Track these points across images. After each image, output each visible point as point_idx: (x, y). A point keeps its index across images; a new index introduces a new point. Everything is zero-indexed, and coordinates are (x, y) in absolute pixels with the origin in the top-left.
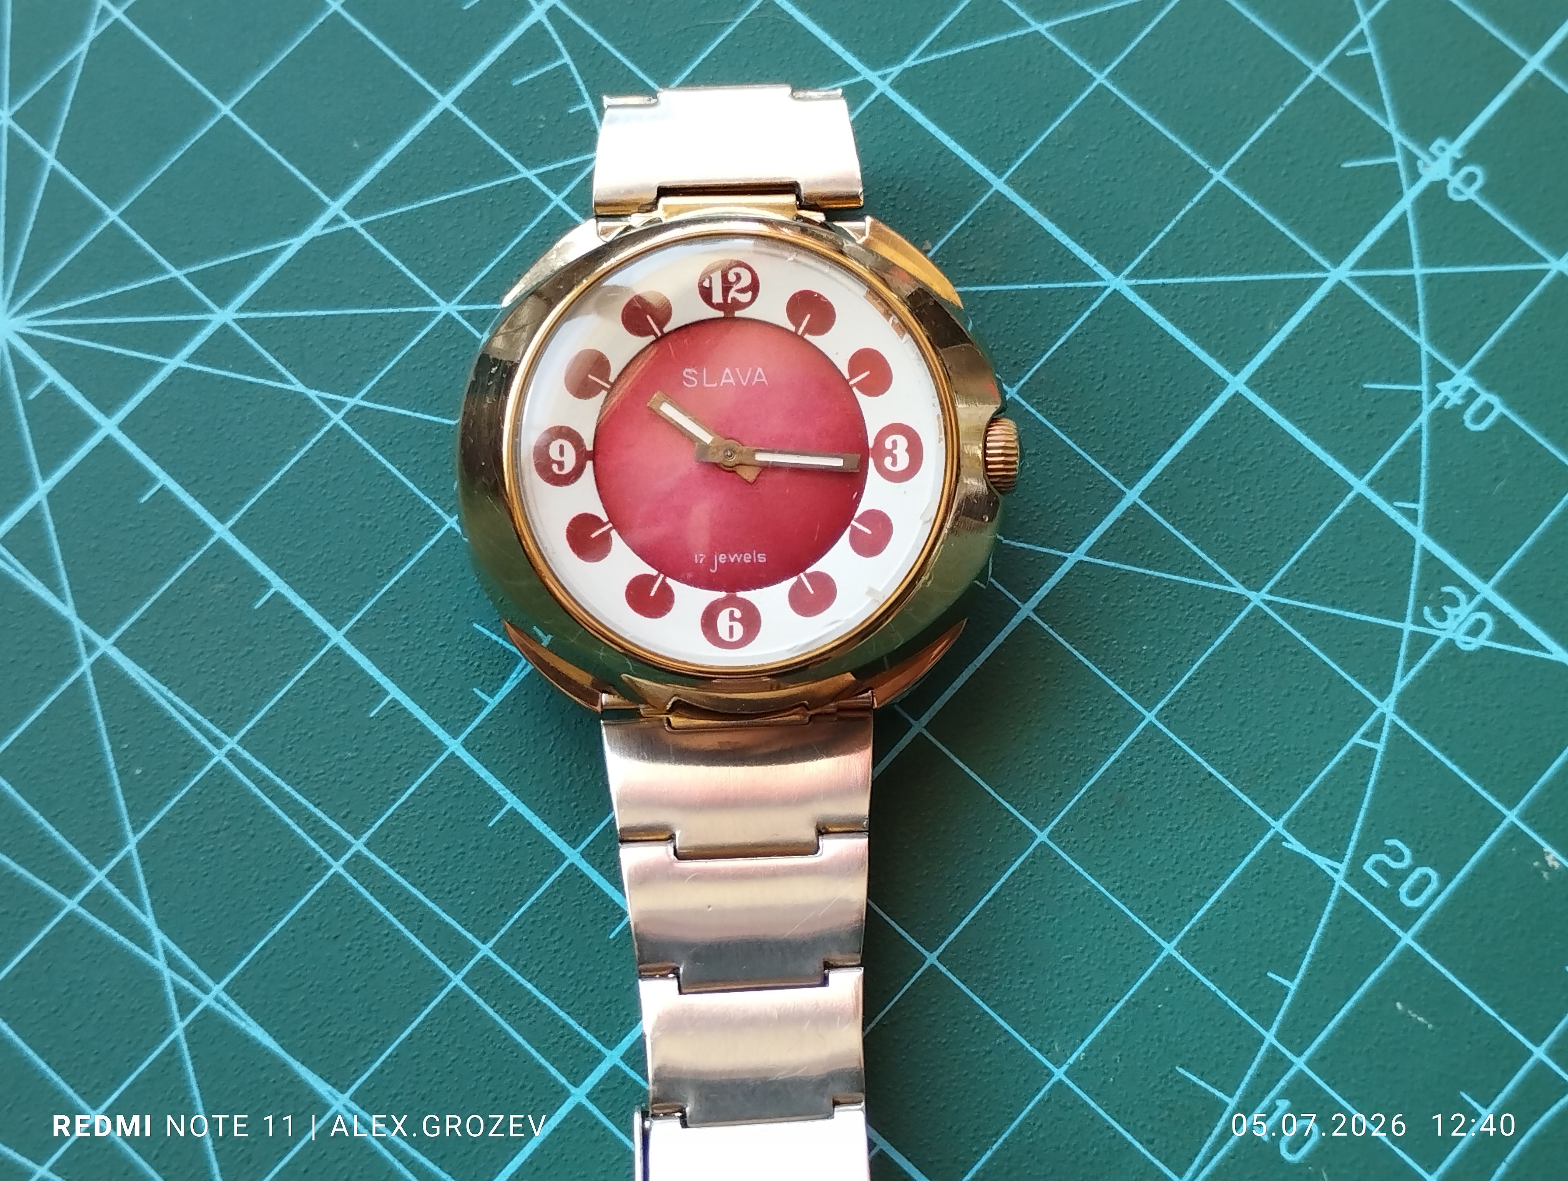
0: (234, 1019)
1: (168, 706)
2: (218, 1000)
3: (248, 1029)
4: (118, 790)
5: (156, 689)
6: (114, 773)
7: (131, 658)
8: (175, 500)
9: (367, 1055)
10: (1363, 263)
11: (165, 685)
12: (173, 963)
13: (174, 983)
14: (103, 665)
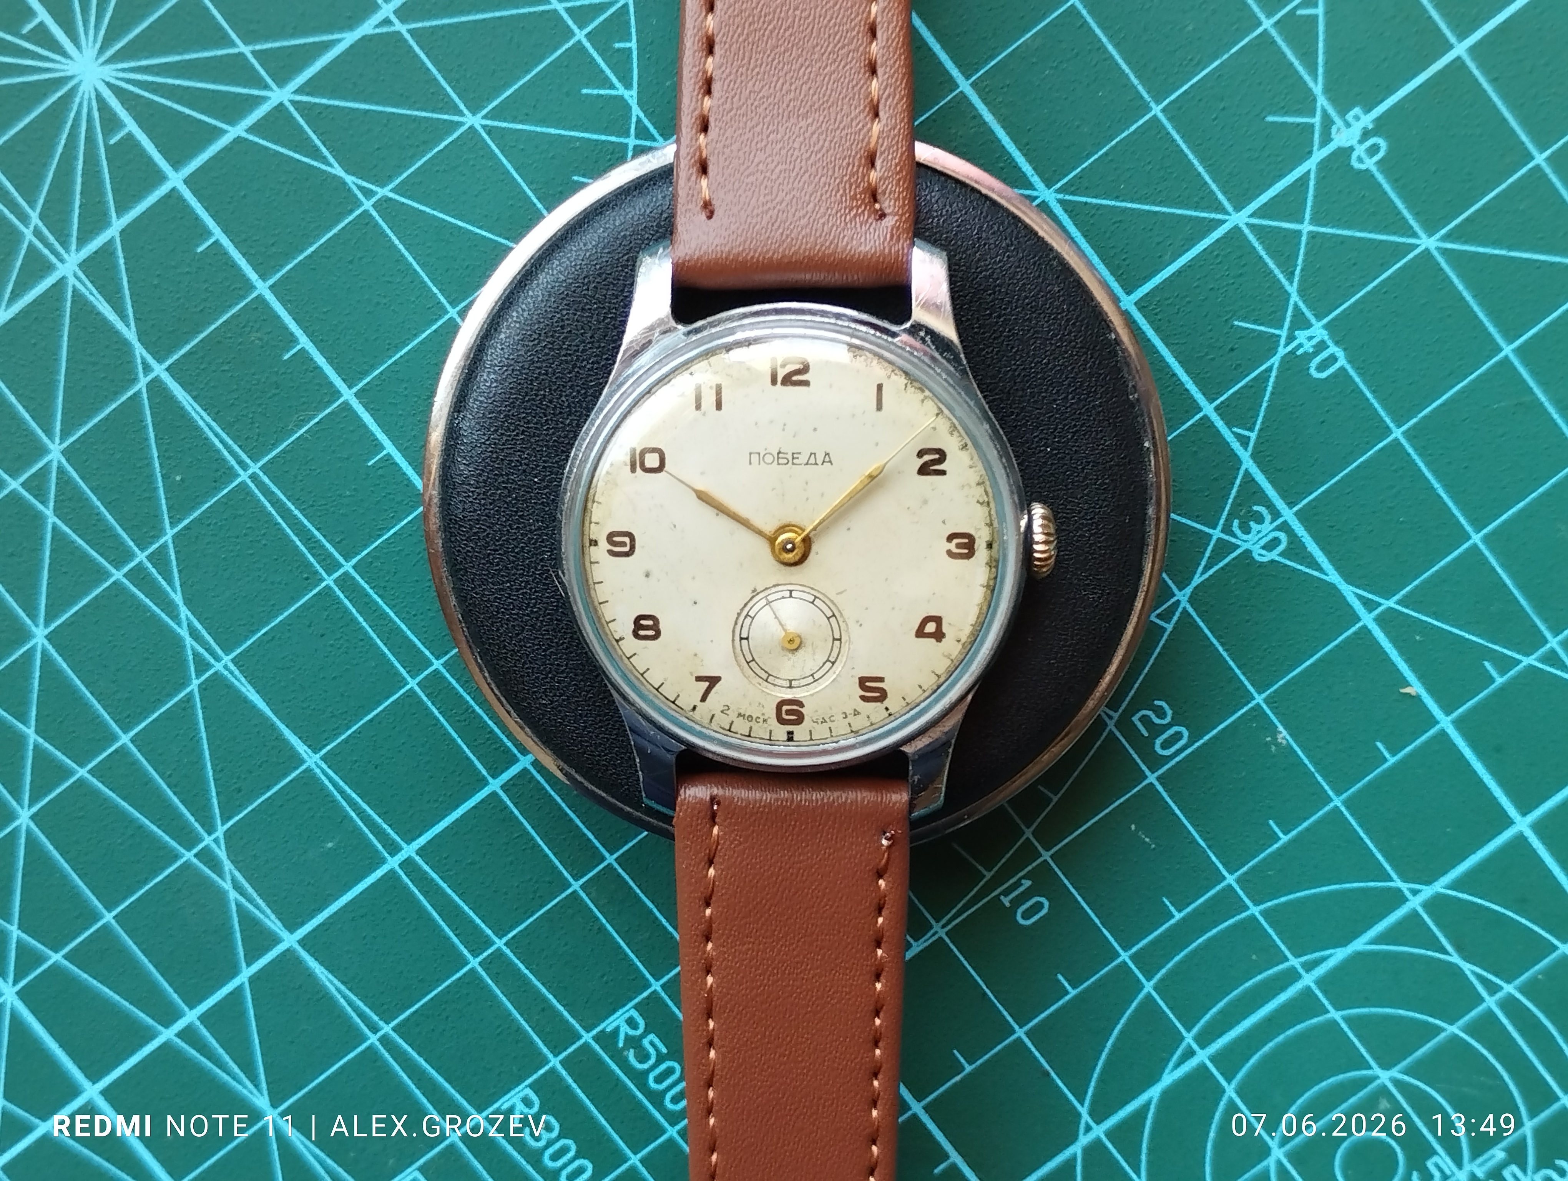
0: (236, 683)
1: (206, 429)
2: (226, 667)
3: (248, 693)
4: (161, 491)
5: (197, 413)
6: (159, 475)
7: (179, 383)
8: (226, 253)
9: (338, 728)
10: (1262, 212)
11: (205, 410)
12: (194, 634)
13: (193, 649)
14: (156, 386)
